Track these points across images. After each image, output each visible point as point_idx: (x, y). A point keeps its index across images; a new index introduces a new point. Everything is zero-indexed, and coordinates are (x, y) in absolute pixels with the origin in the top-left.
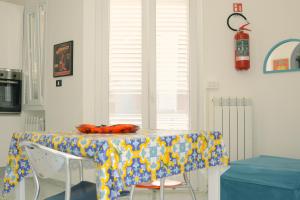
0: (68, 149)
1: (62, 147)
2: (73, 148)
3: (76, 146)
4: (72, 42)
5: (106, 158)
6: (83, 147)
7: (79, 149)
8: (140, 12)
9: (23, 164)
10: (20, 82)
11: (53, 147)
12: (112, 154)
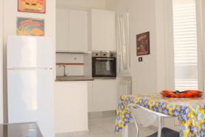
0: (160, 110)
1: (155, 108)
2: (163, 109)
3: (165, 108)
4: (149, 32)
5: (188, 118)
6: (170, 109)
7: (168, 110)
8: (195, 8)
9: (127, 116)
10: (115, 59)
11: (149, 107)
12: (192, 116)
